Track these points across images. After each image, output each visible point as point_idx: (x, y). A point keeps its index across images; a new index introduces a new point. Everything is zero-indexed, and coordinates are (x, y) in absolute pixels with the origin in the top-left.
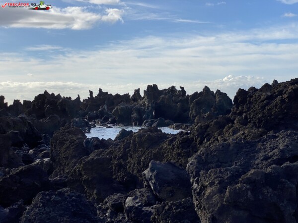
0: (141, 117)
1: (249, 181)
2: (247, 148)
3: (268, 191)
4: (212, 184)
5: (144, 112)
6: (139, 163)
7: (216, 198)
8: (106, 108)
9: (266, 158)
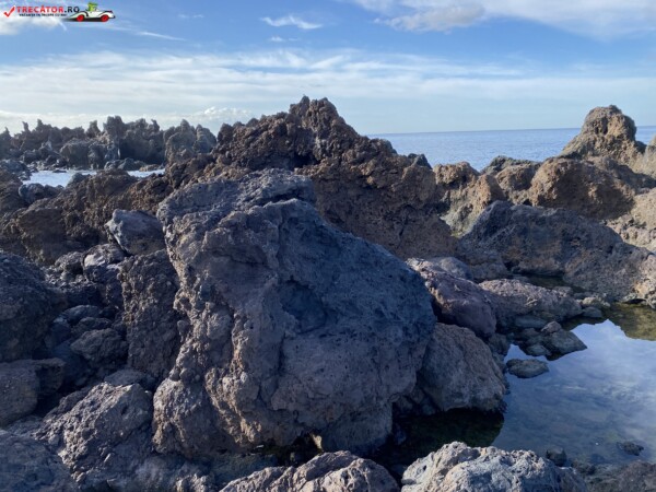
0: (102, 157)
1: (229, 225)
2: (228, 189)
3: (250, 234)
4: (188, 231)
5: (106, 151)
6: (100, 213)
7: (193, 246)
8: (50, 145)
9: (248, 199)
